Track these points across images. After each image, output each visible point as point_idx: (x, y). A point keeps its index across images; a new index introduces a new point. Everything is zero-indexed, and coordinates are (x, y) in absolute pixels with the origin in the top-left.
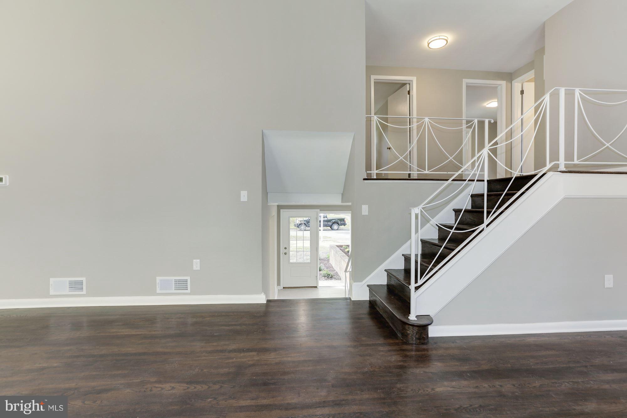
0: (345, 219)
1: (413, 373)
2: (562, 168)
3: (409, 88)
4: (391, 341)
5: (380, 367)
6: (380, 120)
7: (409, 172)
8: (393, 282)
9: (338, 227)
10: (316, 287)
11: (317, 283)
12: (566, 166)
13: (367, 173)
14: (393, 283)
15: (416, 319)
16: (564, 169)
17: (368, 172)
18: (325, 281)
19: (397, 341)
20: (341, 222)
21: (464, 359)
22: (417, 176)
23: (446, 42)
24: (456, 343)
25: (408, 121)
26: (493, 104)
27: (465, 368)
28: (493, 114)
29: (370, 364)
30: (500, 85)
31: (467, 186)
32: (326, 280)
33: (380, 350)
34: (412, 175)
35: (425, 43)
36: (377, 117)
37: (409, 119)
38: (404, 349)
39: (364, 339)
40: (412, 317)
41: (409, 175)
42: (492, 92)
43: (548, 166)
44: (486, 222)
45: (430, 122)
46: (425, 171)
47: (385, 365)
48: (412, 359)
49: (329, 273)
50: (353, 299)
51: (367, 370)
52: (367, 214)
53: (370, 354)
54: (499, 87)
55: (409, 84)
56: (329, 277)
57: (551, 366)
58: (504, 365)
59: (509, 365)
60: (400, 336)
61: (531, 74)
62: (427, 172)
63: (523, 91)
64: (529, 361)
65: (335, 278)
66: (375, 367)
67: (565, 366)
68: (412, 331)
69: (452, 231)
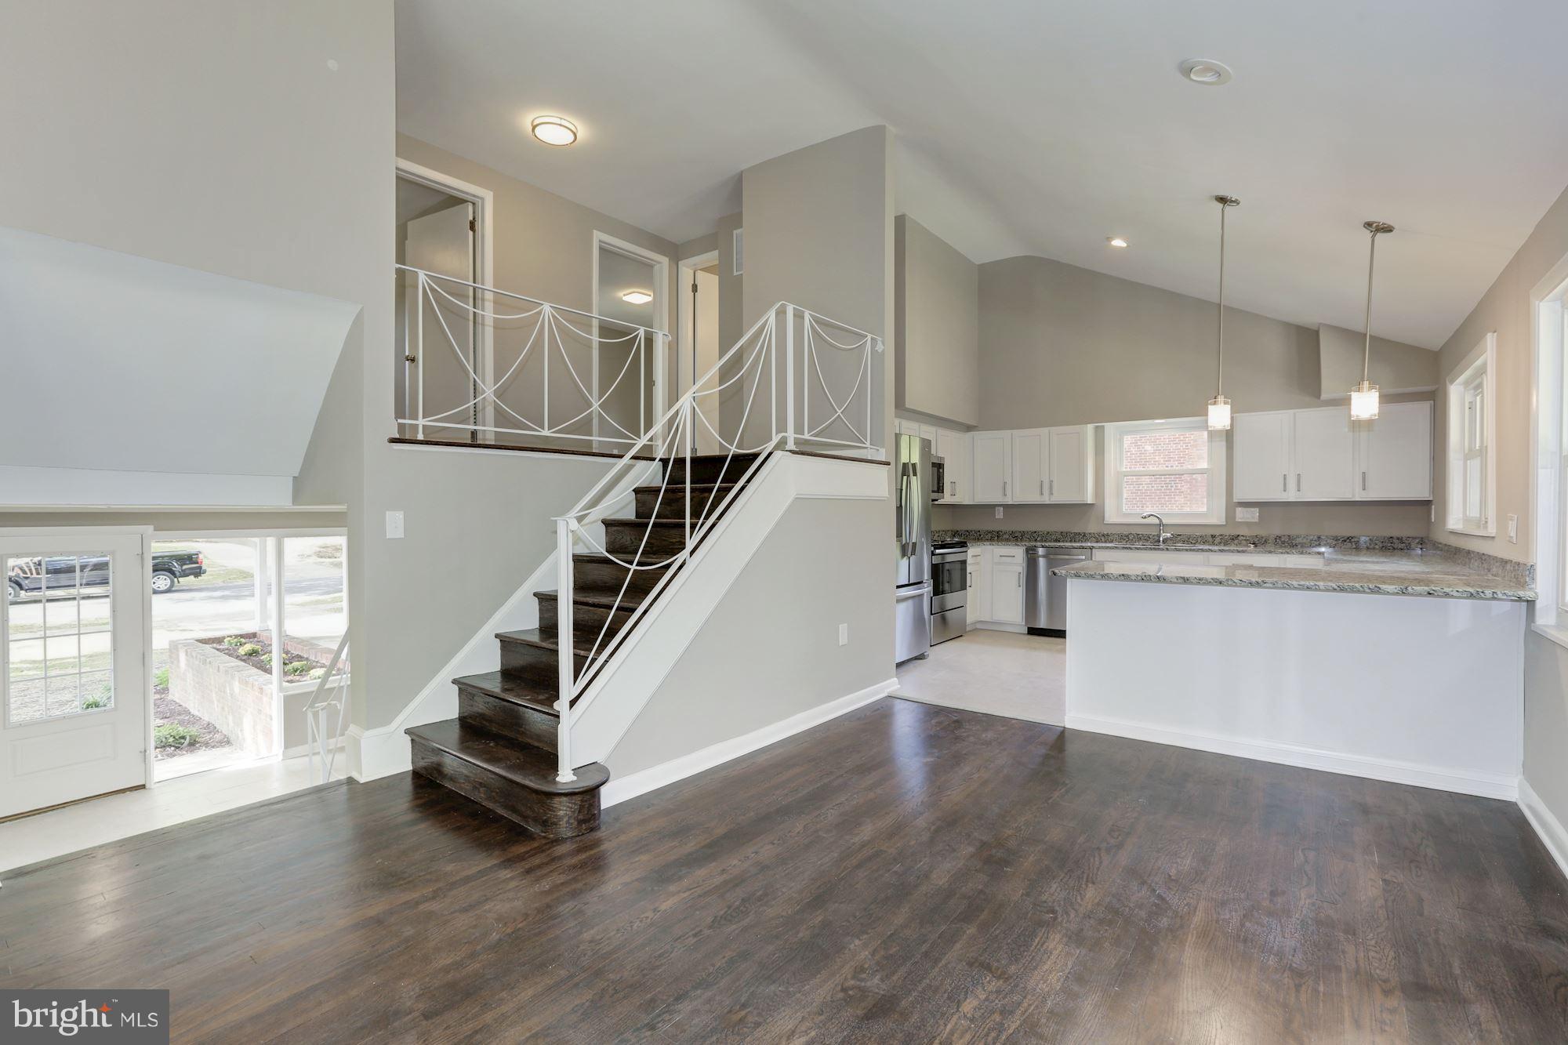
0: (201, 556)
1: (602, 896)
2: (791, 445)
3: (474, 213)
4: (521, 849)
5: (527, 915)
6: (433, 285)
7: (473, 427)
8: (480, 706)
9: (172, 582)
10: (143, 787)
11: (147, 771)
12: (797, 442)
13: (399, 424)
14: (480, 711)
15: (575, 778)
16: (793, 448)
17: (400, 421)
18: (170, 760)
19: (536, 844)
20: (185, 567)
21: (681, 832)
22: (493, 438)
23: (572, 138)
24: (653, 805)
25: (471, 294)
26: (637, 297)
27: (690, 846)
28: (644, 317)
29: (499, 920)
30: (659, 263)
31: (627, 469)
32: (172, 755)
33: (507, 879)
34: (480, 436)
35: (527, 119)
36: (426, 275)
37: (471, 289)
38: (560, 854)
39: (449, 868)
40: (565, 776)
41: (474, 434)
42: (642, 275)
43: (775, 440)
44: (690, 544)
45: (554, 316)
46: (543, 429)
47: (536, 905)
48: (586, 870)
49: (181, 730)
50: (363, 778)
51: (498, 937)
52: (400, 534)
53: (485, 896)
54: (657, 267)
55: (474, 204)
56: (179, 744)
57: (805, 792)
58: (744, 815)
59: (752, 814)
60: (538, 831)
61: (712, 257)
62: (546, 433)
63: (696, 286)
64: (774, 795)
65: (207, 744)
66: (515, 920)
67: (819, 785)
68: (568, 807)
69: (633, 567)
